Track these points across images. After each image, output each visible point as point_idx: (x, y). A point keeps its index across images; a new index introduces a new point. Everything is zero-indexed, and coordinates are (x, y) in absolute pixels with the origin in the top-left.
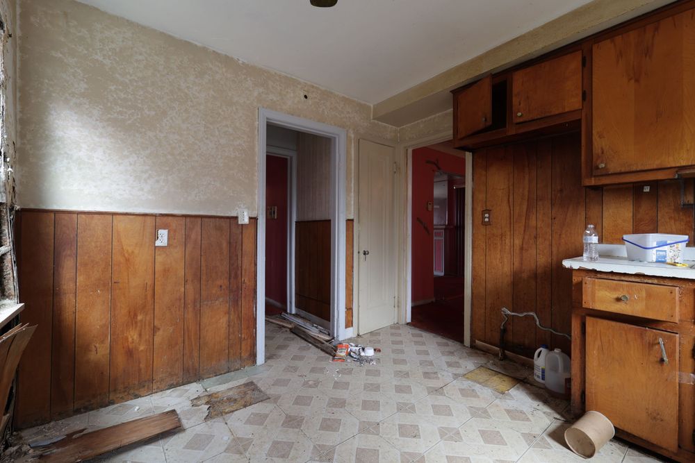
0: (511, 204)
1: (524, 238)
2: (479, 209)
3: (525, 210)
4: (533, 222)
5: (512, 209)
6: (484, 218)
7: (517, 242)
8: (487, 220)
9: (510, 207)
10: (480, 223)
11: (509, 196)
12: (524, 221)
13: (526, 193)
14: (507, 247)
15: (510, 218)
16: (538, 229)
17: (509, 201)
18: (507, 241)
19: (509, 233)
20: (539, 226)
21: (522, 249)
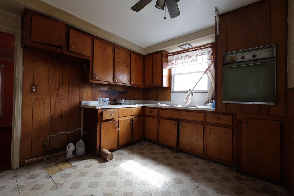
0: (50, 83)
1: (56, 100)
2: (28, 84)
3: (57, 87)
4: (60, 93)
5: (50, 86)
6: (31, 89)
7: (53, 102)
8: (34, 90)
9: (49, 85)
10: (29, 91)
11: (49, 79)
12: (56, 92)
13: (58, 79)
14: (47, 104)
15: (49, 90)
16: (63, 96)
17: (48, 82)
18: (47, 102)
19: (48, 98)
20: (63, 94)
21: (55, 104)
